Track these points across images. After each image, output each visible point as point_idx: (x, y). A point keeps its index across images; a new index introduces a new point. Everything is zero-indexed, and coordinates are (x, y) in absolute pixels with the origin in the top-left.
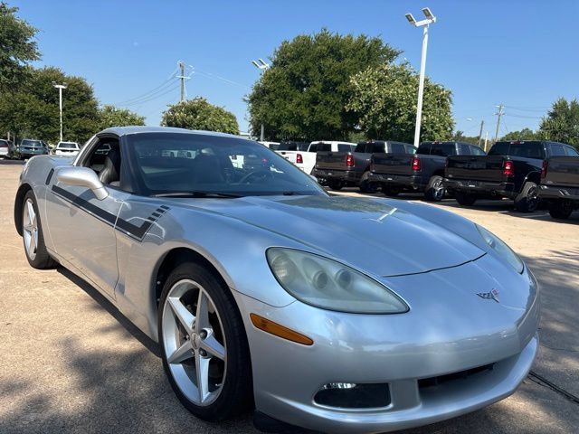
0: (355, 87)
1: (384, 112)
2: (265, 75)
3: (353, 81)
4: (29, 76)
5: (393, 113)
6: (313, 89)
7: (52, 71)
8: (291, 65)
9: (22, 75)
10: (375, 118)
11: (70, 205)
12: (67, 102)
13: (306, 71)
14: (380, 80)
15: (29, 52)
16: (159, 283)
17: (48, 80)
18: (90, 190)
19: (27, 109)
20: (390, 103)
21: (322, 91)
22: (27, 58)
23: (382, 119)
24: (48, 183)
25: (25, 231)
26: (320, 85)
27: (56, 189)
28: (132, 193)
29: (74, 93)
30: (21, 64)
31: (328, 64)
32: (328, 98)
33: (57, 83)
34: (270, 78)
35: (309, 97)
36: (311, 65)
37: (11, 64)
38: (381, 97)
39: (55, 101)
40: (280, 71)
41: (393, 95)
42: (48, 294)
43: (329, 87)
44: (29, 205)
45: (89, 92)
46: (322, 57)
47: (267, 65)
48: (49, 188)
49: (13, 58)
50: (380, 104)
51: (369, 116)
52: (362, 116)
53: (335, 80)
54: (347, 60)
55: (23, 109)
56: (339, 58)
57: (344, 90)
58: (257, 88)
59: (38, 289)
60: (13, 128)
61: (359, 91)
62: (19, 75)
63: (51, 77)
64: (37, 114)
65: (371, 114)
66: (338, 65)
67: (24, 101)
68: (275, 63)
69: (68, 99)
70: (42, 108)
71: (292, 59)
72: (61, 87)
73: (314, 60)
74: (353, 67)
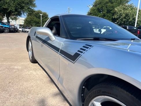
0: (116, 11)
1: (125, 18)
2: (91, 9)
3: (116, 9)
4: (34, 11)
5: (128, 18)
6: (104, 12)
7: (39, 11)
8: (98, 6)
9: (33, 11)
10: (122, 20)
11: (41, 43)
12: (42, 18)
13: (102, 7)
14: (124, 9)
15: (34, 5)
16: (84, 87)
17: (39, 13)
18: (49, 37)
19: (34, 20)
20: (127, 15)
21: (107, 13)
22: (34, 7)
23: (124, 20)
24: (35, 35)
25: (29, 51)
26: (106, 11)
27: (37, 37)
28: (66, 38)
29: (44, 16)
30: (32, 8)
31: (109, 5)
32: (108, 15)
33: (41, 14)
34: (92, 10)
35: (103, 15)
36: (104, 5)
37: (30, 9)
38: (124, 13)
39: (40, 18)
40: (95, 8)
41: (128, 12)
42: (34, 74)
43: (109, 11)
44: (30, 43)
45: (47, 16)
46: (107, 3)
47: (91, 7)
48: (35, 37)
49: (30, 7)
50: (124, 15)
51: (120, 19)
52: (118, 19)
53: (110, 9)
54: (114, 4)
55: (33, 20)
56: (112, 3)
57: (113, 12)
58: (88, 13)
59: (31, 71)
60: (31, 25)
61: (117, 12)
62: (32, 11)
63: (39, 12)
64: (36, 21)
65: (121, 18)
66: (111, 5)
67: (33, 18)
68: (94, 6)
69: (43, 18)
70: (37, 20)
71: (98, 4)
72: (41, 15)
73: (104, 4)
74: (116, 5)
